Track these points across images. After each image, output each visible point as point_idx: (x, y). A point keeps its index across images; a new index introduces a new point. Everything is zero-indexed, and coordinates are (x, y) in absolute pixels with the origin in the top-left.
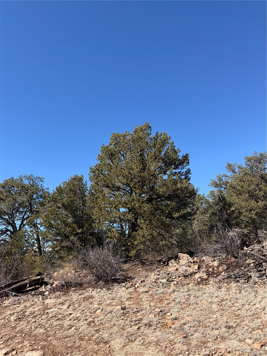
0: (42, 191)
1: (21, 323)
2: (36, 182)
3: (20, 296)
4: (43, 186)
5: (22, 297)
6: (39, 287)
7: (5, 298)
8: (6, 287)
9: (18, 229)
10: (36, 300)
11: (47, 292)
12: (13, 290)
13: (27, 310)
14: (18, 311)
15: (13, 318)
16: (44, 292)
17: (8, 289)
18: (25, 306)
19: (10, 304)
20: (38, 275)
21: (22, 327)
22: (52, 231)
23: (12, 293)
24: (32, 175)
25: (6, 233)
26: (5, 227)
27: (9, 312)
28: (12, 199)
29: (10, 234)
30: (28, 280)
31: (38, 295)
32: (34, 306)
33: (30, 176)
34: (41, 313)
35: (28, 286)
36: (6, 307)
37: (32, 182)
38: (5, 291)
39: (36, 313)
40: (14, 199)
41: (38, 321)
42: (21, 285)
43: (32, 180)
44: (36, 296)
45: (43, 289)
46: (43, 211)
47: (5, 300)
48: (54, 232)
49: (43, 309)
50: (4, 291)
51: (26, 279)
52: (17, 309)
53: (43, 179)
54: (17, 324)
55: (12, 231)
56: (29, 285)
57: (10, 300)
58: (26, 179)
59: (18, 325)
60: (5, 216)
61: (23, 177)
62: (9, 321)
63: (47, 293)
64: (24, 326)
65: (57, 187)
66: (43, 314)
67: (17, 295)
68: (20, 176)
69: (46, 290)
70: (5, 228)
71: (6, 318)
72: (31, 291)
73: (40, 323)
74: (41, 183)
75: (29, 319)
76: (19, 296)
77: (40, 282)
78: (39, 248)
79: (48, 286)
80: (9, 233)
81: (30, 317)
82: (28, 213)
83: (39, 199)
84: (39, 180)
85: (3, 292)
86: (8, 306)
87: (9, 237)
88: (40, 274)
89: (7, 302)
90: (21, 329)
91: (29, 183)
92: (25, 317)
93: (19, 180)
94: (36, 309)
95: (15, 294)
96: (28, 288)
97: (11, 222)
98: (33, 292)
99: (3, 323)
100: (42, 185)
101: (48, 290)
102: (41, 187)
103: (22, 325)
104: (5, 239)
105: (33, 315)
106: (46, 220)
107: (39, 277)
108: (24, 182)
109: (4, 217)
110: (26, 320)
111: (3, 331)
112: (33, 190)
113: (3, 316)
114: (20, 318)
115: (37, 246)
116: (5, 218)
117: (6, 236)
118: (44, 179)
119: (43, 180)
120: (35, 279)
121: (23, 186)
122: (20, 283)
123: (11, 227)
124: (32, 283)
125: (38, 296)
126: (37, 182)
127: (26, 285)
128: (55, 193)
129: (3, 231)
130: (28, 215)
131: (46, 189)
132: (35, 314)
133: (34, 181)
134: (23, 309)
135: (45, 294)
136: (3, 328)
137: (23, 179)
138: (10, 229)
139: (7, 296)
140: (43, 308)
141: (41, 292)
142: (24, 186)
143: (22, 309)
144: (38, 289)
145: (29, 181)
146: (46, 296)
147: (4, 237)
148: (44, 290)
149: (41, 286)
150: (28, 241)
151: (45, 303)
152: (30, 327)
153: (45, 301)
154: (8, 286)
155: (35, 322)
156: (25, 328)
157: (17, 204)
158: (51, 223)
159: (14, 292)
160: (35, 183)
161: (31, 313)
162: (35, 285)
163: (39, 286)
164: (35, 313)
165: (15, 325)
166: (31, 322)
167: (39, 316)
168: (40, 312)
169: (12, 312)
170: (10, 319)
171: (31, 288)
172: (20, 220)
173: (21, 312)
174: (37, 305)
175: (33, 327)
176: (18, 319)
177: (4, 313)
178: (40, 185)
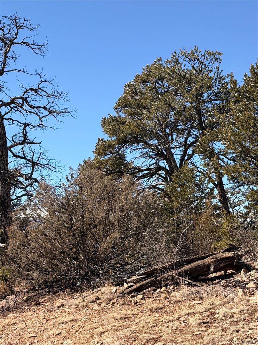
0: (219, 81)
1: (211, 330)
2: (205, 65)
3: (199, 287)
4: (220, 71)
5: (202, 288)
6: (232, 274)
7: (172, 287)
8: (173, 267)
9: (178, 165)
10: (232, 295)
11: (252, 283)
12: (185, 274)
13: (217, 311)
14: (200, 310)
15: (193, 321)
16: (245, 283)
17: (176, 272)
18: (213, 304)
19: (183, 298)
20: (228, 250)
21: (214, 336)
22: (250, 164)
23: (184, 279)
24: (197, 50)
25: (158, 174)
26: (153, 161)
27: (184, 311)
28: (163, 103)
29: (164, 176)
30: (210, 257)
31: (234, 286)
32: (229, 306)
33: (192, 51)
34: (246, 318)
35: (212, 269)
36: (177, 302)
37: (197, 65)
38: (172, 275)
39: (235, 316)
40: (167, 104)
41: (243, 330)
42: (198, 267)
43: (198, 59)
44: (229, 288)
45: (242, 276)
46: (226, 122)
47: (174, 291)
48: (253, 165)
49: (249, 312)
50: (169, 274)
51: (207, 257)
52: (197, 306)
53: (219, 54)
54: (204, 331)
55: (168, 169)
56: (214, 268)
57: (182, 291)
58: (187, 59)
59: (206, 333)
60: (152, 139)
61: (180, 55)
62: (188, 325)
63: (251, 285)
64: (216, 336)
65: (253, 67)
66: (250, 320)
67: (194, 283)
68: (174, 54)
69: (249, 280)
70: (155, 163)
71: (180, 319)
72: (219, 280)
73: (248, 333)
74: (216, 64)
75: (224, 326)
76: (197, 286)
77: (235, 264)
78: (225, 200)
79: (251, 272)
80: (162, 173)
81: (226, 323)
82: (195, 132)
83: (214, 102)
84: (212, 58)
85: (169, 276)
86: (180, 301)
87: (163, 181)
88: (232, 248)
89: (177, 295)
90: (213, 340)
91: (193, 67)
92: (217, 322)
93: (173, 63)
94: (234, 310)
95: (190, 281)
96: (212, 273)
97: (164, 151)
98: (224, 281)
99: (177, 327)
100: (218, 68)
101: (252, 280)
102: (216, 74)
103: (214, 334)
104: (157, 185)
105: (231, 320)
106: (235, 139)
107: (231, 254)
108: (183, 65)
109: (151, 141)
110: (219, 327)
111: (181, 340)
112: (202, 80)
113: (176, 316)
114: (207, 323)
115: (218, 198)
116: (152, 145)
117: (158, 178)
118: (222, 54)
119: (220, 57)
120: (223, 257)
121: (180, 75)
122: (197, 262)
123: (165, 162)
124: (220, 263)
125: (234, 289)
126: (207, 63)
127: (208, 266)
128: (250, 81)
129: (151, 169)
130: (196, 135)
131: (228, 76)
132: (234, 319)
133: (201, 63)
134: (210, 309)
135: (247, 286)
136: (179, 335)
137: (181, 60)
138: (163, 166)
139: (176, 284)
140: (248, 310)
141: (239, 282)
142: (182, 73)
143: (207, 307)
144: (233, 277)
145: (192, 63)
146: (251, 289)
147: (155, 182)
148: (245, 279)
149: (238, 271)
150: (202, 187)
151: (251, 302)
152: (229, 338)
153: (250, 298)
154: (176, 267)
155: (238, 331)
156: (221, 340)
157: (173, 113)
158: (244, 147)
159: (189, 279)
160: (203, 66)
161: (226, 317)
162: (225, 268)
163: (234, 272)
164: (233, 316)
165: (199, 332)
166: (229, 332)
167: (242, 322)
168: (245, 316)
169: (190, 311)
170: (189, 321)
171: (218, 274)
172: (181, 149)
173: (206, 313)
174: (235, 304)
175: (235, 339)
176: (203, 323)
177: (175, 311)
178: (215, 70)
